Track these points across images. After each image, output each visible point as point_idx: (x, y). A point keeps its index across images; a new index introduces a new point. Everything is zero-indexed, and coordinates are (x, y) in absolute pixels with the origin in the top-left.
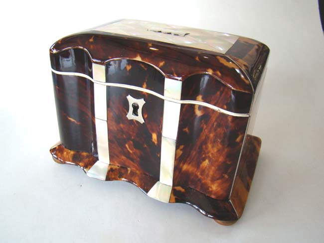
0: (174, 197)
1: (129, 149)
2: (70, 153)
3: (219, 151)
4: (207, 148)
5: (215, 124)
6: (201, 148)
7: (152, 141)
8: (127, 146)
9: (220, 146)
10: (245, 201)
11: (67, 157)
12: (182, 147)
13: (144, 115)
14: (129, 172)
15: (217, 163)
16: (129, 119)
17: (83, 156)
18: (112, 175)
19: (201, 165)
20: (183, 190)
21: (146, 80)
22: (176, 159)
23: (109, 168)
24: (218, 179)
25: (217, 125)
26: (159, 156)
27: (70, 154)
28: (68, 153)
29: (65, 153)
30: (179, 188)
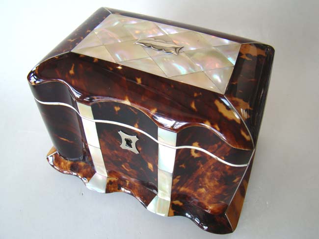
0: (172, 211)
1: (125, 168)
2: (67, 163)
3: (215, 186)
4: (203, 181)
5: (212, 167)
6: (197, 179)
7: (148, 168)
8: (123, 166)
9: (217, 183)
10: (240, 210)
11: (65, 167)
12: (179, 177)
13: (138, 148)
14: (128, 184)
15: (213, 193)
16: (123, 148)
17: (81, 166)
18: (111, 187)
19: (198, 190)
20: (181, 204)
21: (138, 122)
22: (172, 185)
23: (108, 181)
24: (214, 203)
25: (214, 168)
26: (156, 180)
27: (67, 165)
28: (65, 164)
29: (62, 163)
30: (177, 202)
